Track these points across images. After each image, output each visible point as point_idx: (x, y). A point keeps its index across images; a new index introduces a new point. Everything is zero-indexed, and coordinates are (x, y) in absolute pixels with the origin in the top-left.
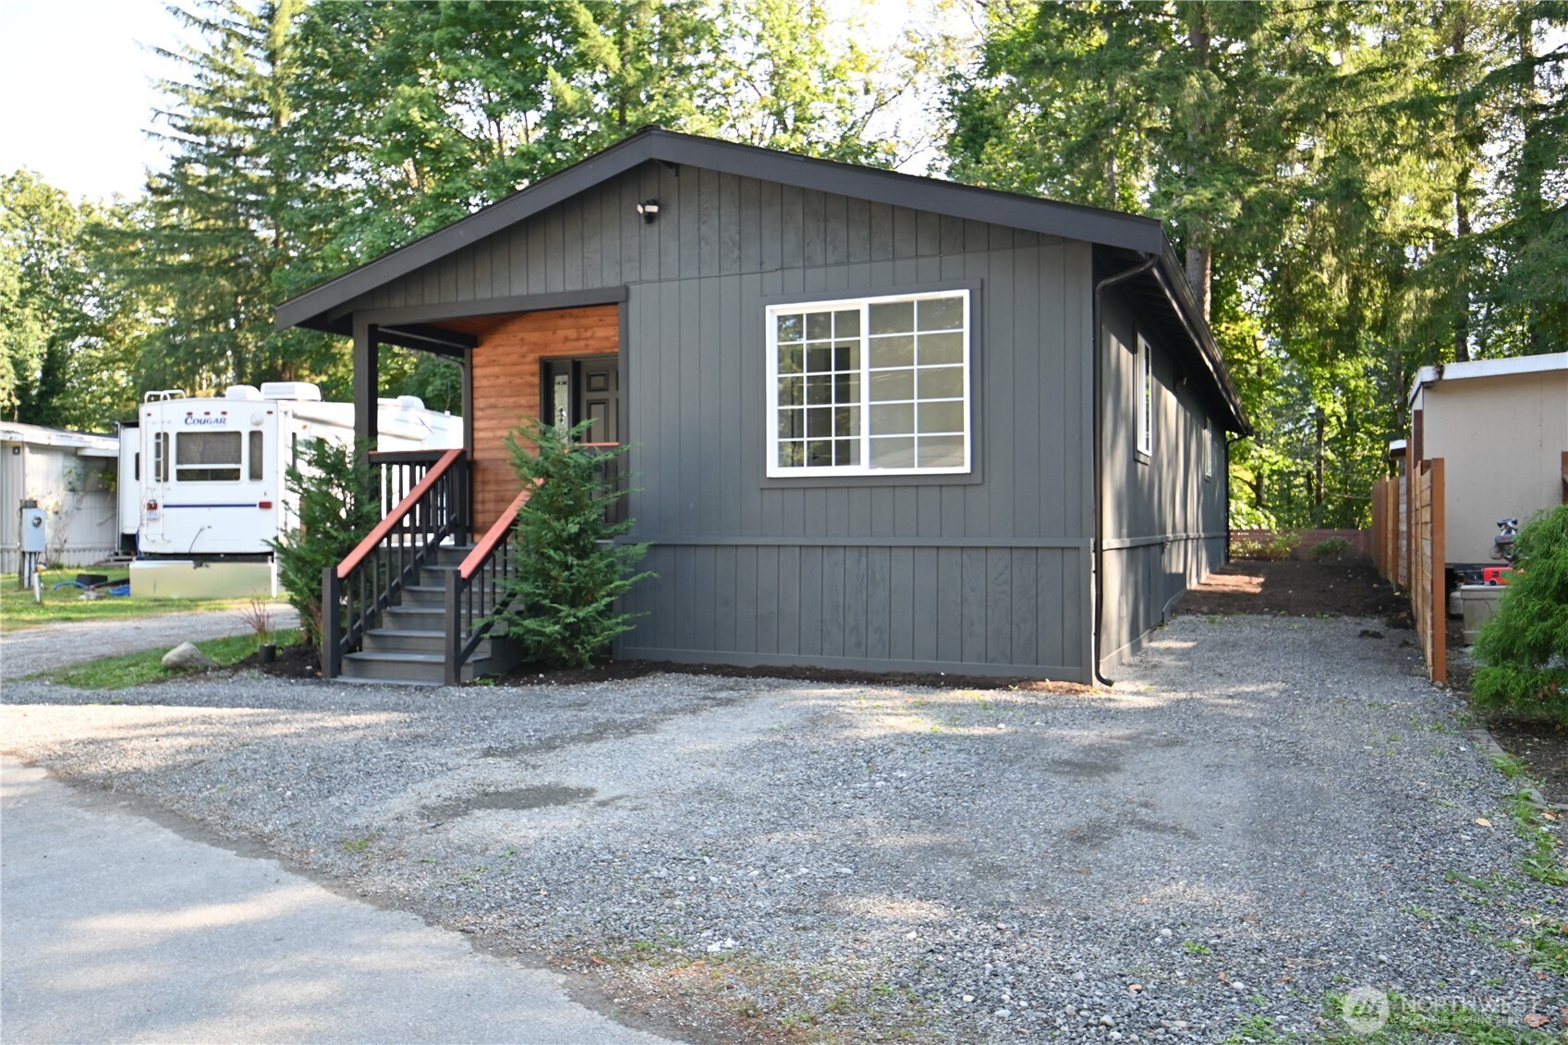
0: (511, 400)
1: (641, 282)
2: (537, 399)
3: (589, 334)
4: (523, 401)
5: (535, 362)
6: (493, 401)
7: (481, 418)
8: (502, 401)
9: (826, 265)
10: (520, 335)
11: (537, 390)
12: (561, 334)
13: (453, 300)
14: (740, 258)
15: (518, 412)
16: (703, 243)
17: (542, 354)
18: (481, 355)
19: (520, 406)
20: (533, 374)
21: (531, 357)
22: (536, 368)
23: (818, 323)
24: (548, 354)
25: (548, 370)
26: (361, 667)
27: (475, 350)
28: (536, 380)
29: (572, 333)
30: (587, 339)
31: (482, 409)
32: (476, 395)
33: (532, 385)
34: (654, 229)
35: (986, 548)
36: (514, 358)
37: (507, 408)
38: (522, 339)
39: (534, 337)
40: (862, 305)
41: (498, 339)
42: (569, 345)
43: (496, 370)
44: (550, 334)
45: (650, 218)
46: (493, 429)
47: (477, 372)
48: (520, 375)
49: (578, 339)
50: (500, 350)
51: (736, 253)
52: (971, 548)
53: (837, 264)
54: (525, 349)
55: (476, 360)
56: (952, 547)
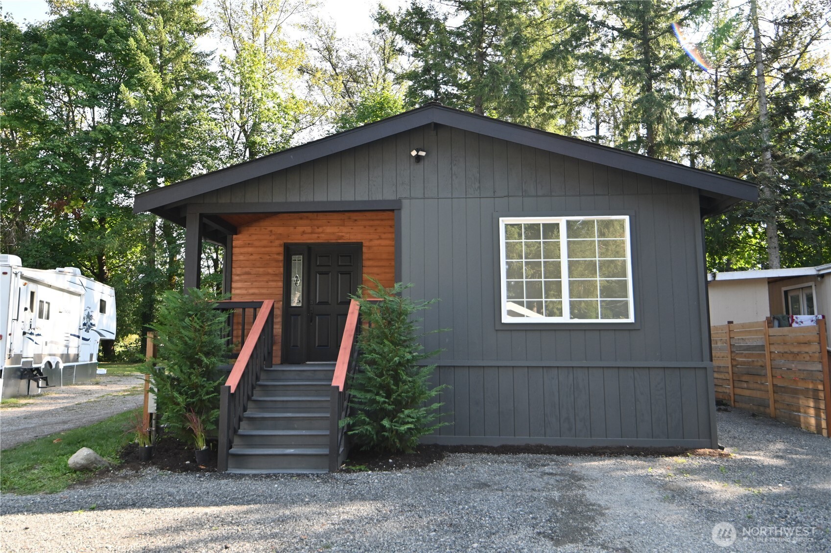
0: (261, 270)
1: (411, 198)
2: (282, 270)
3: (320, 230)
4: (270, 271)
5: (280, 245)
6: (247, 270)
7: (237, 281)
8: (254, 271)
9: (537, 196)
10: (270, 229)
11: (281, 264)
12: (300, 229)
13: (269, 201)
14: (479, 187)
15: (266, 278)
16: (454, 177)
17: (285, 241)
18: (238, 241)
19: (268, 274)
20: (278, 254)
21: (277, 243)
22: (281, 250)
23: (532, 230)
24: (289, 241)
25: (289, 250)
26: (242, 460)
27: (234, 236)
28: (281, 258)
29: (308, 229)
30: (319, 233)
31: (238, 275)
32: (234, 265)
33: (277, 261)
34: (420, 166)
35: (649, 368)
36: (264, 243)
37: (258, 275)
38: (271, 231)
39: (280, 230)
40: (562, 221)
41: (252, 230)
42: (306, 236)
43: (250, 250)
44: (292, 229)
45: (418, 158)
46: (246, 288)
47: (235, 251)
48: (269, 254)
49: (312, 233)
50: (254, 237)
51: (477, 185)
52: (639, 368)
53: (544, 196)
54: (273, 237)
55: (234, 243)
56: (628, 367)
